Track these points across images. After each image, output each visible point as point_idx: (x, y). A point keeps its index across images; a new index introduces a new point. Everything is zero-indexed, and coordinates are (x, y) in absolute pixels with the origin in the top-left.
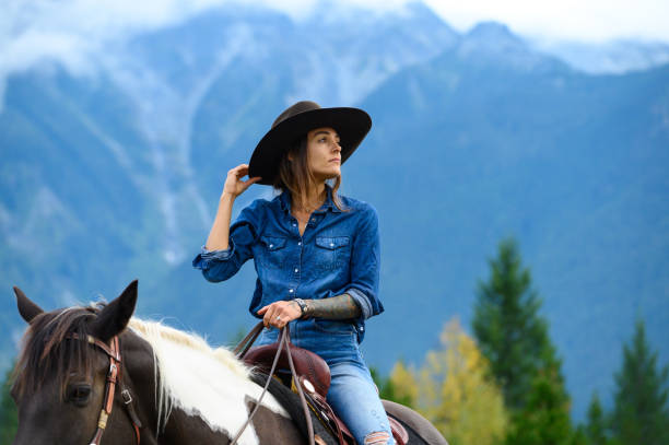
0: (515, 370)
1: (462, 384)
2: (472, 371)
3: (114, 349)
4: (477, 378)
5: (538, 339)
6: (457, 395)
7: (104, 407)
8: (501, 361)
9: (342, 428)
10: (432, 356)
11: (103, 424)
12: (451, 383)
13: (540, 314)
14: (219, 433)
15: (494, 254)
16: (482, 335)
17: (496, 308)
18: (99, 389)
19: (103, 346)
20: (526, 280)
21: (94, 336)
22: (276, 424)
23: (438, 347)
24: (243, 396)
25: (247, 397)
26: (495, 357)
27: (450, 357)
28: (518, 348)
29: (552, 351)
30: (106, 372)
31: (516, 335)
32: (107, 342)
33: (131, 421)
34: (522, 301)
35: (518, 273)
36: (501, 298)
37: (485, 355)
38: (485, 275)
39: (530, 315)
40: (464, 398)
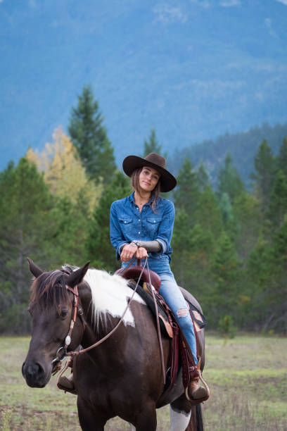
0: (90, 152)
1: (63, 161)
2: (68, 153)
3: (76, 290)
4: (71, 156)
5: (102, 137)
6: (60, 166)
7: (72, 318)
8: (82, 148)
9: (168, 308)
10: (47, 145)
11: (72, 327)
12: (57, 160)
13: (102, 125)
14: (116, 318)
15: (81, 93)
16: (73, 134)
17: (81, 120)
18: (70, 311)
19: (71, 289)
20: (96, 107)
21: (69, 285)
22: (140, 309)
23: (51, 140)
24: (125, 297)
25: (127, 297)
26: (79, 146)
27: (57, 146)
28: (92, 142)
29: (110, 144)
30: (74, 302)
31: (90, 135)
32: (73, 287)
33: (82, 321)
34: (94, 117)
35: (92, 103)
36: (83, 116)
37: (74, 145)
38: (76, 104)
39: (98, 125)
40: (64, 167)
